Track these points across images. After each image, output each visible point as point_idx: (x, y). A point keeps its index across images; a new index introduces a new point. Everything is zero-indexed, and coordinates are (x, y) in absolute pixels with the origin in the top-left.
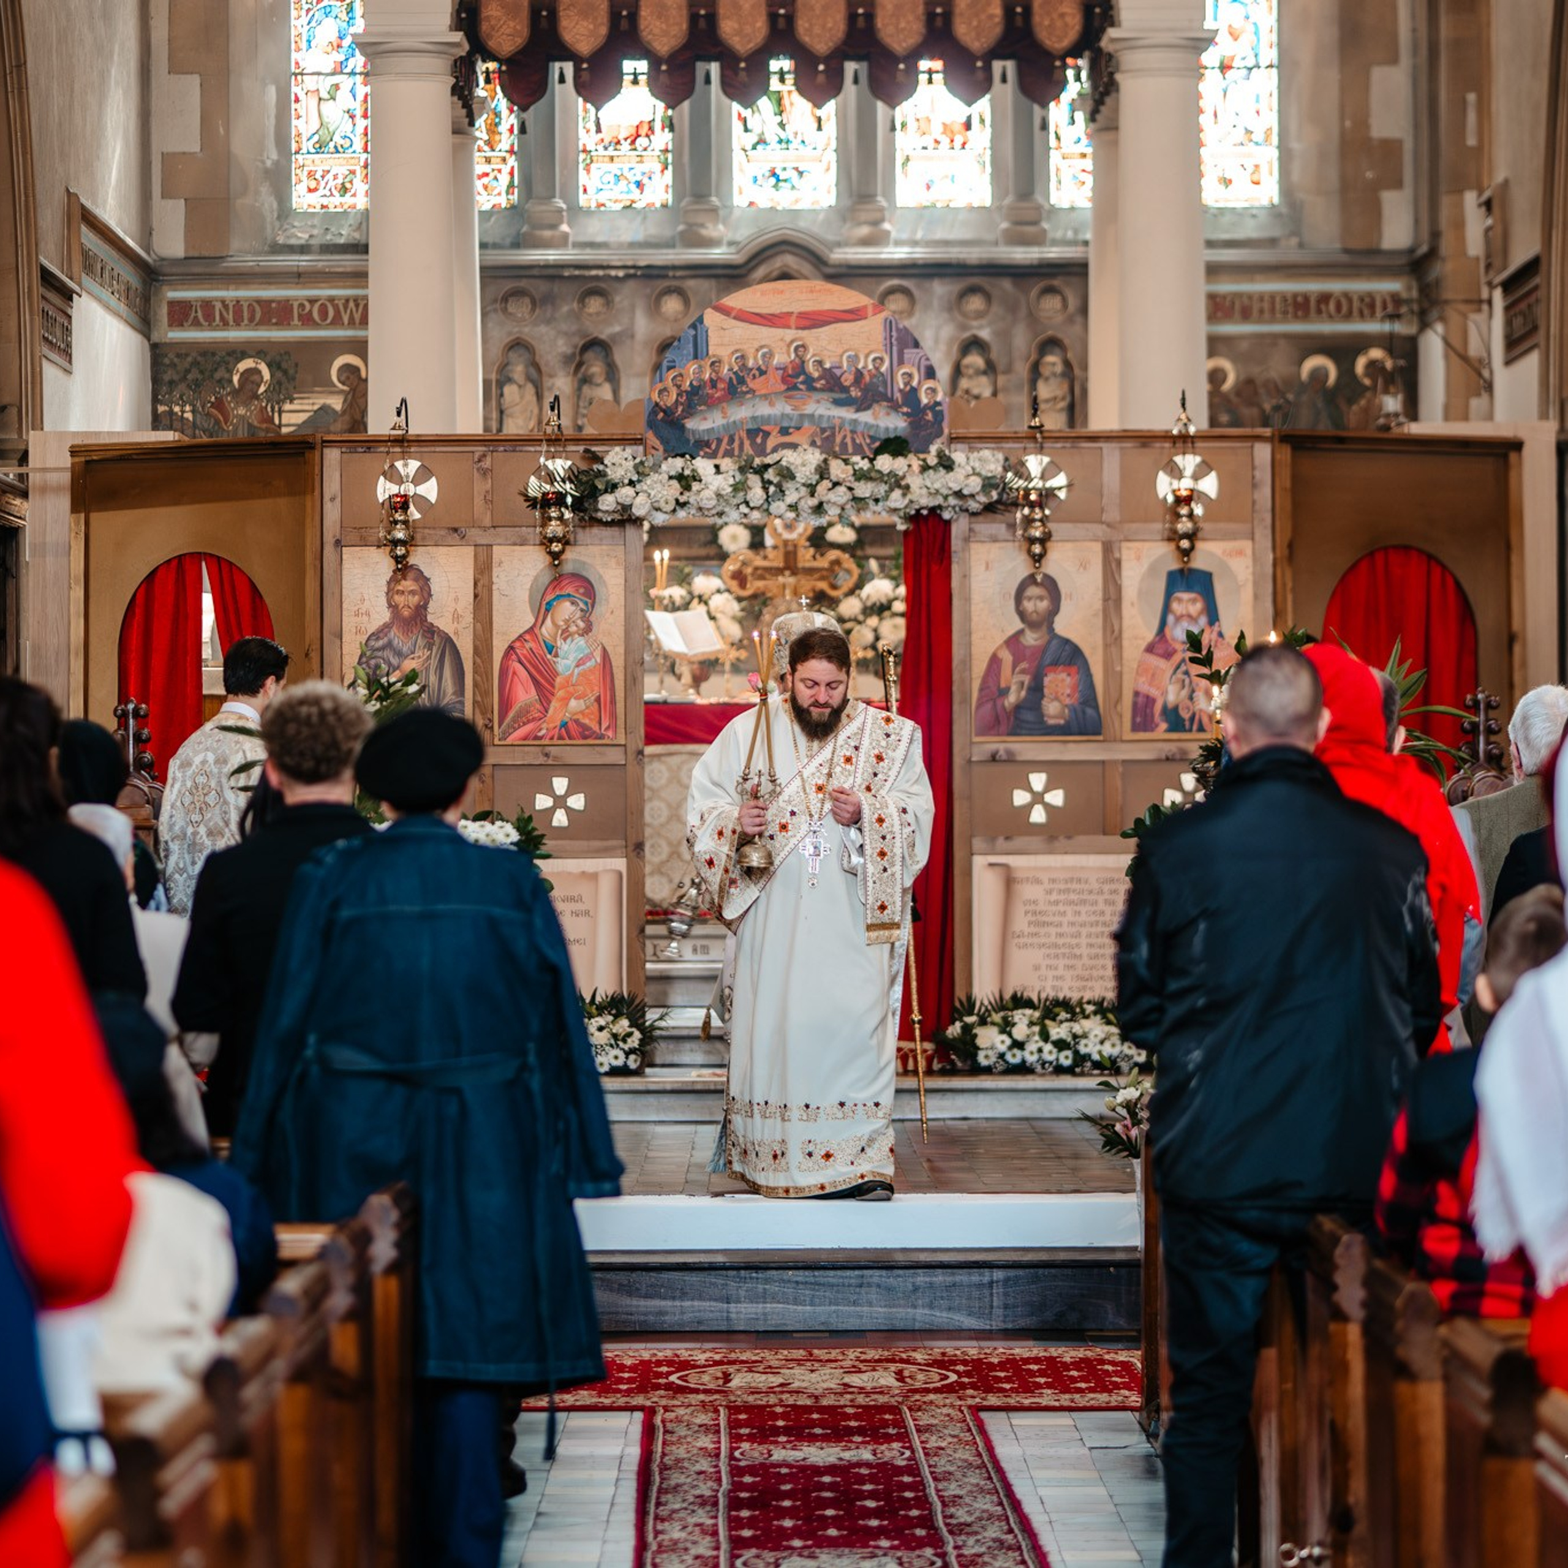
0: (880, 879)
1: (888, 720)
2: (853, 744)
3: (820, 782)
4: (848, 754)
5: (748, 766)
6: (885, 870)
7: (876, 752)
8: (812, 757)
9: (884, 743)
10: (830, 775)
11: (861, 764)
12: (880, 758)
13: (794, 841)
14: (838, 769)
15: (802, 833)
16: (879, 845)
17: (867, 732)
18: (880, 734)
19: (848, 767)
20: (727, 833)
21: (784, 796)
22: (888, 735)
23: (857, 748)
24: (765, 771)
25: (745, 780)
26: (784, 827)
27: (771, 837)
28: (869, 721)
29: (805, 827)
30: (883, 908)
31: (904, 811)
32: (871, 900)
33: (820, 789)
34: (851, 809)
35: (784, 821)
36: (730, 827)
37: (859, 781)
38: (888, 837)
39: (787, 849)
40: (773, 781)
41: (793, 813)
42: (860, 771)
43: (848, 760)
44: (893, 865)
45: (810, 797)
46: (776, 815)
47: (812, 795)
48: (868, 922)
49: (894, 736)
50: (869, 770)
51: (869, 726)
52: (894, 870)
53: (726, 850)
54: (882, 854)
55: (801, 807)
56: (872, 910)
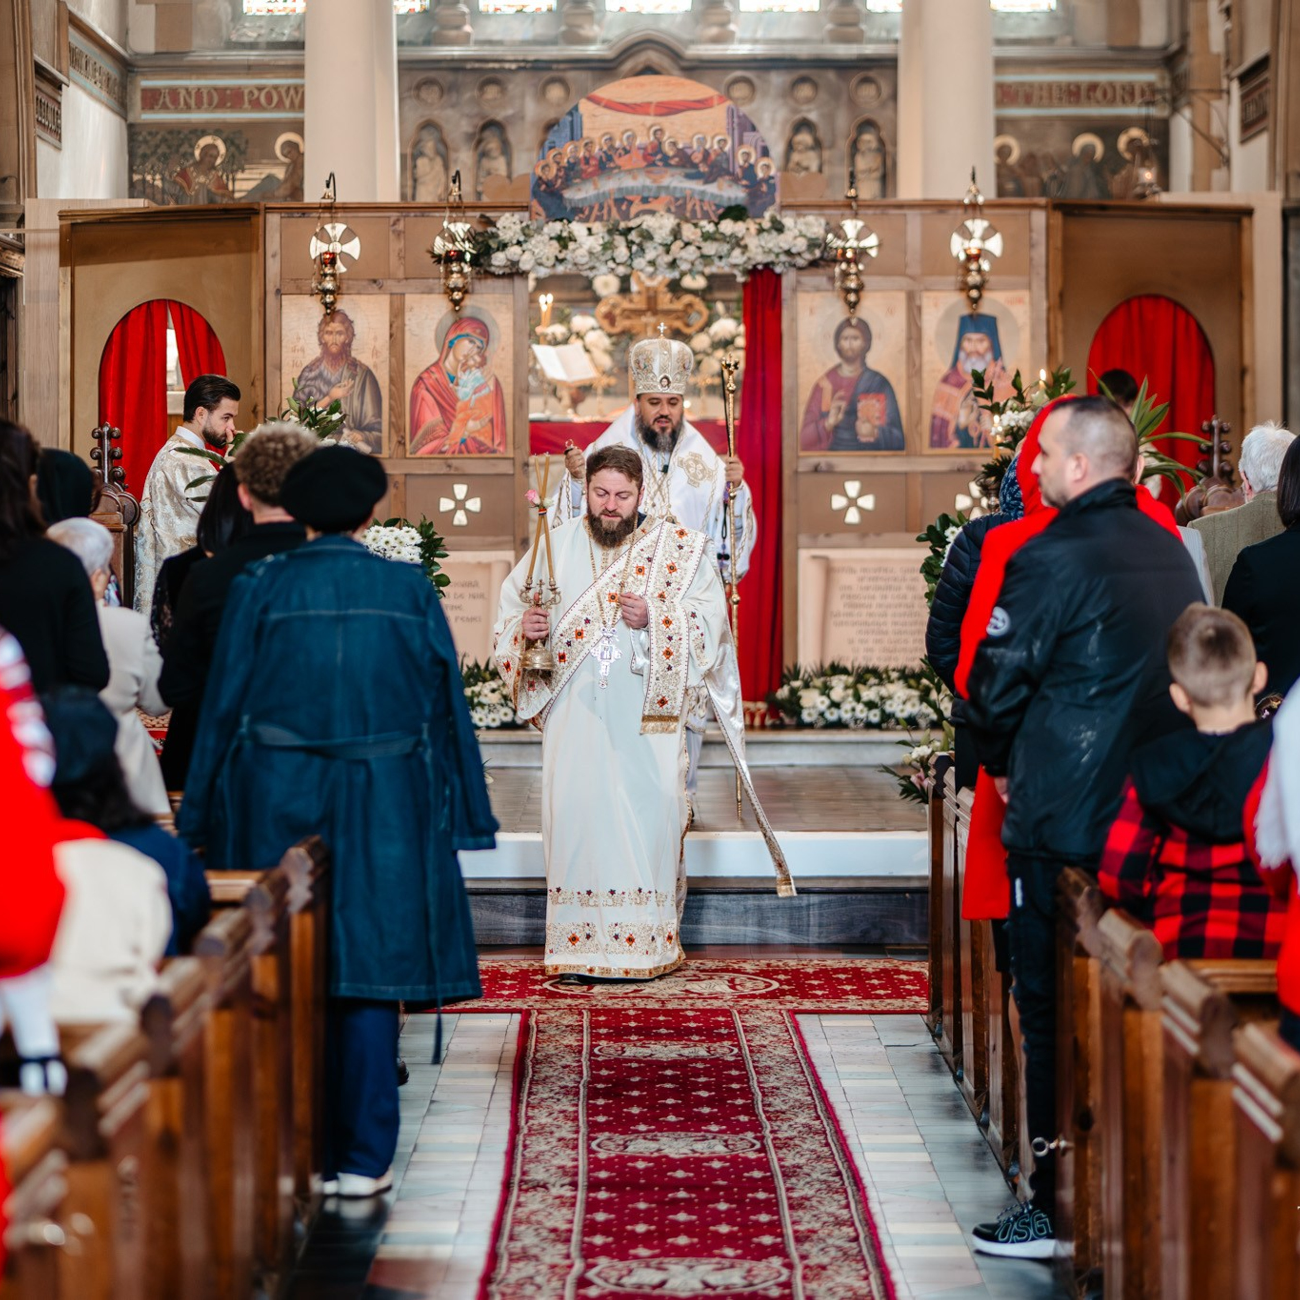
0: (664, 677)
1: (681, 533)
2: (646, 556)
3: (613, 592)
4: (640, 565)
5: (530, 577)
6: (670, 668)
7: (669, 563)
8: (607, 568)
9: (676, 555)
10: (622, 585)
11: (654, 574)
12: (672, 568)
13: (588, 646)
14: (630, 579)
15: (596, 637)
16: (665, 645)
17: (661, 544)
18: (673, 546)
19: (640, 577)
20: (519, 637)
21: (580, 606)
22: (681, 547)
23: (650, 560)
25: (528, 589)
26: (579, 634)
27: (567, 643)
28: (664, 535)
29: (598, 634)
30: (663, 702)
31: (694, 615)
32: (652, 694)
33: (613, 597)
34: (640, 613)
35: (579, 628)
36: (521, 633)
37: (651, 590)
38: (675, 638)
39: (583, 654)
40: (553, 590)
41: (587, 621)
42: (652, 580)
43: (640, 570)
44: (678, 666)
45: (604, 606)
46: (573, 623)
47: (606, 604)
48: (646, 713)
49: (685, 548)
50: (662, 580)
51: (663, 538)
52: (679, 668)
53: (518, 653)
54: (668, 653)
55: (595, 615)
56: (652, 703)
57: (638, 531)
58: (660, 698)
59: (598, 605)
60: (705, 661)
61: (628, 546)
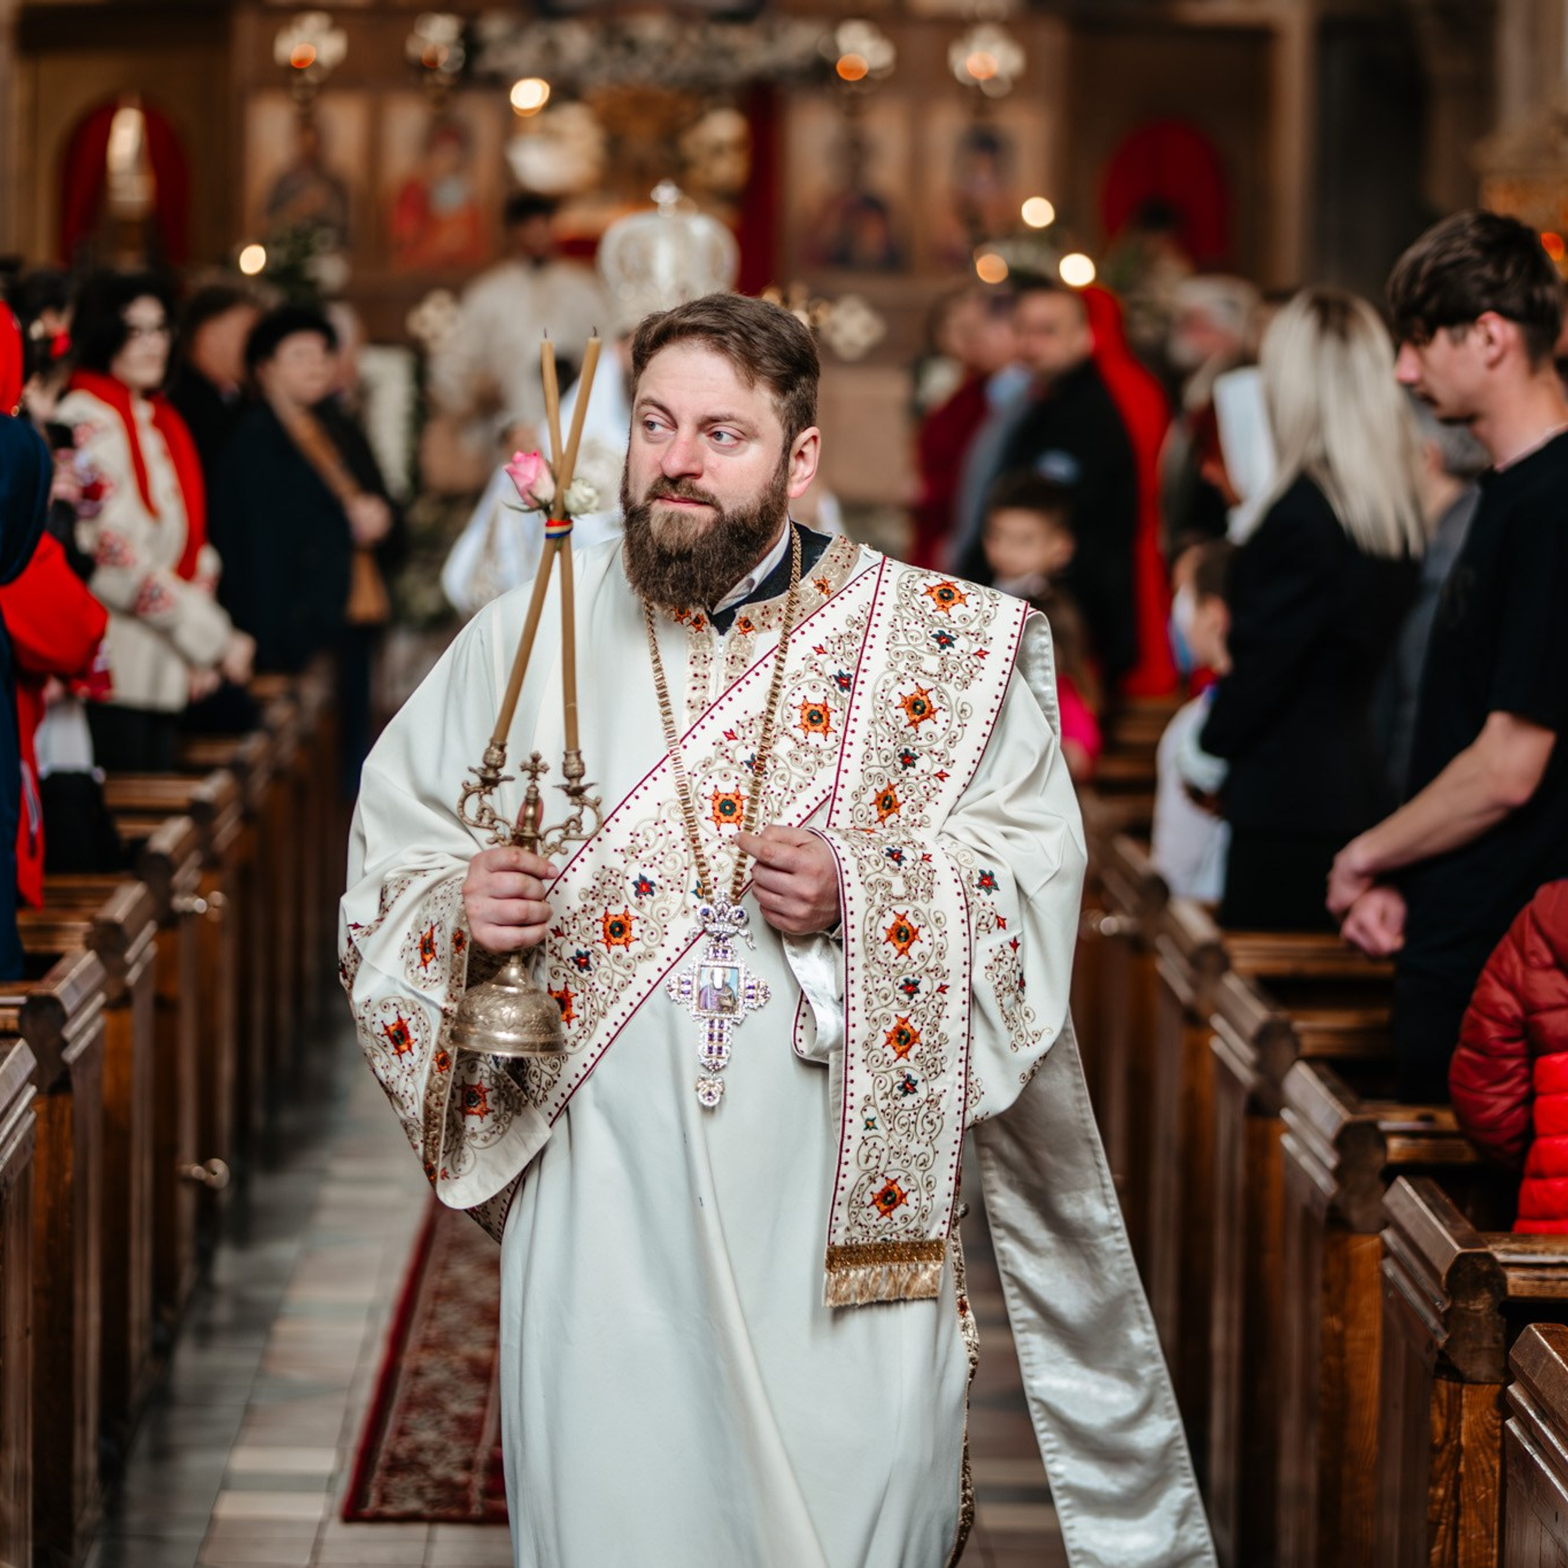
0: (891, 1116)
1: (946, 596)
2: (832, 669)
3: (727, 788)
4: (816, 698)
5: (499, 743)
6: (908, 1087)
7: (909, 689)
8: (708, 709)
9: (931, 664)
10: (757, 765)
11: (861, 728)
12: (919, 709)
13: (647, 971)
14: (783, 747)
15: (676, 938)
16: (894, 1011)
17: (882, 632)
18: (921, 636)
19: (816, 738)
20: (443, 942)
21: (618, 836)
22: (945, 640)
23: (844, 682)
24: (552, 755)
25: (489, 782)
26: (617, 930)
27: (582, 961)
28: (890, 598)
29: (682, 927)
30: (889, 1199)
31: (988, 882)
32: (852, 1176)
33: (726, 807)
34: (808, 887)
35: (616, 910)
36: (450, 924)
37: (852, 781)
38: (925, 985)
39: (629, 996)
40: (576, 793)
41: (644, 887)
42: (857, 750)
43: (816, 717)
44: (935, 1069)
45: (702, 834)
46: (594, 894)
47: (706, 829)
48: (840, 1240)
49: (961, 643)
50: (889, 747)
51: (887, 613)
52: (938, 1086)
53: (438, 994)
54: (903, 1038)
55: (670, 868)
56: (855, 1203)
57: (806, 585)
58: (880, 1185)
59: (679, 832)
60: (1031, 1027)
61: (774, 636)
